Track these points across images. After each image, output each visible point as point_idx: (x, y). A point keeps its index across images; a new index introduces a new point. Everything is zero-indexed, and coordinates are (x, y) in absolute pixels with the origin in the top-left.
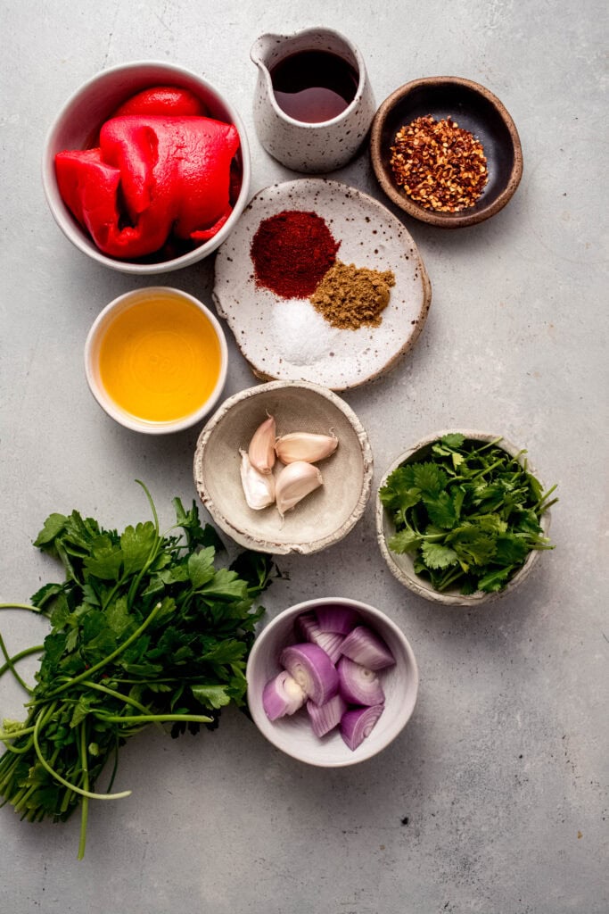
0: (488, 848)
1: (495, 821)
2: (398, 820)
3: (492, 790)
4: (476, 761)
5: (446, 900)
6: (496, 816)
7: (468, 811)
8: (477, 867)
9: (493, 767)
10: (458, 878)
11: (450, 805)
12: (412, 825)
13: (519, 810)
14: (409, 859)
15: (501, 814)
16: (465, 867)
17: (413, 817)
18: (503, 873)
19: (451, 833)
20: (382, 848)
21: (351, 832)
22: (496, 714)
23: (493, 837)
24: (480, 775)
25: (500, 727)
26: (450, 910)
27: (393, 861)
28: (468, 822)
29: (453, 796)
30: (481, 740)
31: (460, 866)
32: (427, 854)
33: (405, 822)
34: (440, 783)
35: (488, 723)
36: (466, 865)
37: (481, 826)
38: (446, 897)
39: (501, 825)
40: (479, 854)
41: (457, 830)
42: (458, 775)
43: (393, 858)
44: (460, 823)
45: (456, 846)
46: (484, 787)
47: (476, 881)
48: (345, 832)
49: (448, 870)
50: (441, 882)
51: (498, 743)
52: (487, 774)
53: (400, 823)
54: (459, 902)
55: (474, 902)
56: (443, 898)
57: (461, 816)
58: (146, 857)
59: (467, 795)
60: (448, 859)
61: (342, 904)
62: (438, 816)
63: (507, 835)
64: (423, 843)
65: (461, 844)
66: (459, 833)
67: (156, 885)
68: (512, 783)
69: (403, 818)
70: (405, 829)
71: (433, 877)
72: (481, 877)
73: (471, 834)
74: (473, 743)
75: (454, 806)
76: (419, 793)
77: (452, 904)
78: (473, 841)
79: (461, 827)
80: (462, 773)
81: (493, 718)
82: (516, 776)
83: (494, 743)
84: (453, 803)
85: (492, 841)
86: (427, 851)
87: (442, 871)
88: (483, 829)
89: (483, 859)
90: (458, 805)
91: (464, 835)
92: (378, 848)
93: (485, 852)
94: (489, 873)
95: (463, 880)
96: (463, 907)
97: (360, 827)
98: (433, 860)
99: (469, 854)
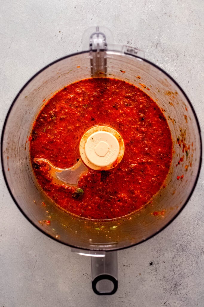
0: (186, 280)
1: (191, 268)
2: (149, 263)
3: (191, 254)
4: (185, 240)
5: (165, 301)
6: (191, 266)
7: (179, 262)
8: (180, 287)
9: (193, 244)
10: (171, 292)
11: (172, 258)
12: (154, 266)
13: (201, 264)
14: (151, 281)
15: (193, 265)
16: (175, 287)
17: (155, 262)
18: (191, 291)
19: (171, 271)
20: (140, 274)
21: (127, 266)
23: (189, 275)
24: (186, 247)
25: (197, 227)
26: (166, 305)
27: (144, 281)
28: (179, 267)
29: (174, 255)
30: (188, 231)
31: (173, 286)
32: (159, 279)
33: (151, 264)
34: (169, 248)
35: (193, 224)
36: (176, 286)
37: (184, 269)
38: (165, 299)
39: (193, 269)
40: (182, 282)
41: (174, 270)
42: (177, 245)
43: (144, 280)
44: (175, 267)
45: (173, 277)
46: (187, 252)
47: (179, 294)
48: (124, 266)
49: (167, 287)
50: (164, 292)
51: (196, 233)
52: (190, 246)
53: (149, 264)
54: (171, 302)
55: (177, 303)
56: (164, 299)
57: (176, 264)
58: (35, 267)
59: (180, 255)
60: (168, 282)
61: (119, 298)
62: (166, 263)
63: (195, 274)
64: (158, 274)
65: (175, 277)
66: (175, 271)
67: (38, 280)
68: (200, 252)
69: (151, 262)
70: (151, 267)
71: (161, 290)
72: (182, 292)
73: (179, 273)
74: (185, 232)
75: (174, 259)
76: (159, 251)
77: (167, 302)
78: (180, 276)
79: (175, 269)
80: (179, 245)
81: (195, 222)
82: (202, 249)
83: (194, 233)
84: (173, 258)
85: (188, 276)
86: (160, 278)
87: (165, 287)
88: (185, 271)
89: (183, 284)
90: (175, 259)
91: (176, 273)
92: (138, 274)
93: (185, 281)
94: (185, 290)
95: (173, 293)
96: (172, 305)
97: (131, 264)
98: (161, 282)
99: (177, 281)
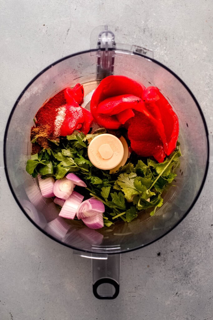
0: (196, 267)
1: (200, 255)
2: (156, 253)
3: (199, 240)
4: (192, 227)
5: (176, 291)
6: (200, 253)
7: (188, 250)
8: (191, 276)
9: (199, 230)
10: (182, 281)
11: (179, 247)
12: (162, 256)
13: (210, 250)
14: (160, 272)
15: (202, 252)
16: (186, 276)
17: (163, 252)
18: (203, 279)
19: (180, 260)
20: (148, 266)
21: (134, 259)
22: (201, 205)
23: (199, 262)
24: (193, 233)
25: (203, 212)
26: (178, 296)
27: (153, 273)
28: (187, 255)
29: (181, 243)
30: (194, 217)
31: (183, 275)
32: (168, 270)
33: (159, 254)
34: (175, 237)
35: (197, 209)
36: (186, 275)
37: (193, 257)
38: (177, 289)
39: (202, 256)
40: (192, 270)
41: (183, 259)
42: (184, 233)
43: (153, 271)
44: (184, 255)
45: (182, 266)
46: (195, 239)
47: (190, 283)
48: (131, 259)
49: (178, 277)
50: (175, 283)
51: (202, 219)
52: (197, 233)
53: (157, 255)
54: (183, 292)
55: (189, 292)
56: (175, 290)
57: (184, 252)
58: (40, 269)
59: (187, 242)
60: (178, 272)
61: (129, 292)
62: (174, 252)
63: (205, 261)
64: (167, 264)
65: (184, 265)
66: (184, 260)
67: (44, 282)
68: (208, 237)
69: (158, 253)
70: (159, 258)
71: (171, 280)
72: (193, 280)
73: (189, 261)
74: (191, 219)
75: (182, 248)
76: (166, 241)
77: (179, 293)
78: (190, 264)
79: (184, 257)
80: (185, 232)
81: (200, 207)
82: (210, 234)
83: (200, 219)
84: (181, 246)
85: (198, 264)
86: (169, 268)
87: (175, 277)
88: (194, 258)
89: (194, 272)
90: (183, 247)
91: (185, 261)
92: (146, 266)
93: (195, 269)
94: (196, 279)
95: (184, 282)
96: (184, 294)
97: (138, 257)
98: (171, 272)
99: (187, 270)
